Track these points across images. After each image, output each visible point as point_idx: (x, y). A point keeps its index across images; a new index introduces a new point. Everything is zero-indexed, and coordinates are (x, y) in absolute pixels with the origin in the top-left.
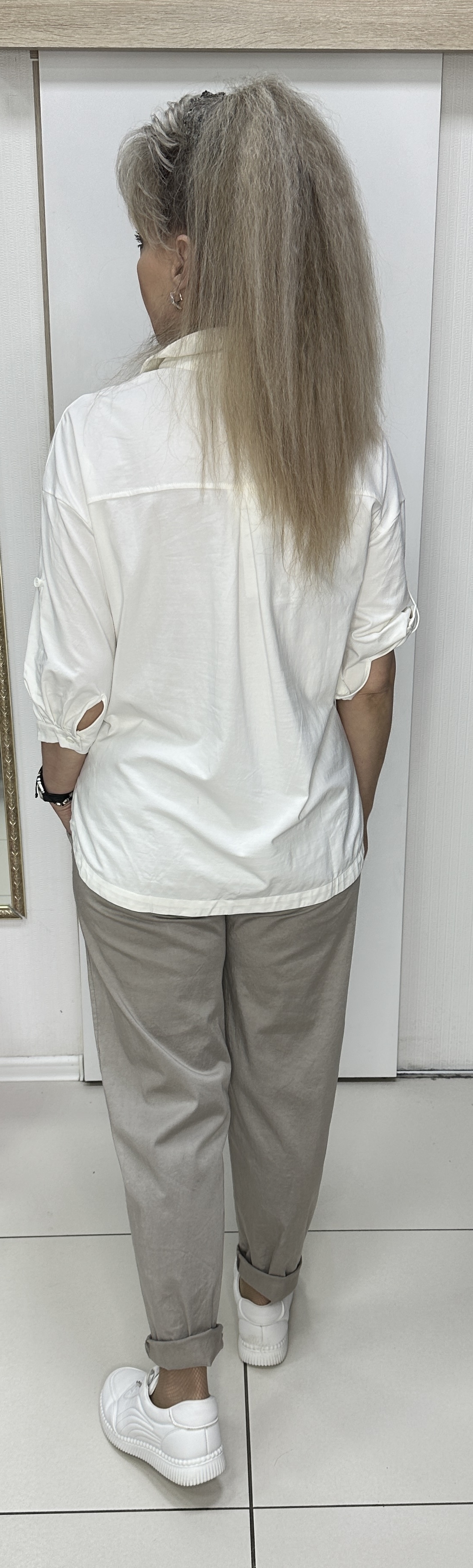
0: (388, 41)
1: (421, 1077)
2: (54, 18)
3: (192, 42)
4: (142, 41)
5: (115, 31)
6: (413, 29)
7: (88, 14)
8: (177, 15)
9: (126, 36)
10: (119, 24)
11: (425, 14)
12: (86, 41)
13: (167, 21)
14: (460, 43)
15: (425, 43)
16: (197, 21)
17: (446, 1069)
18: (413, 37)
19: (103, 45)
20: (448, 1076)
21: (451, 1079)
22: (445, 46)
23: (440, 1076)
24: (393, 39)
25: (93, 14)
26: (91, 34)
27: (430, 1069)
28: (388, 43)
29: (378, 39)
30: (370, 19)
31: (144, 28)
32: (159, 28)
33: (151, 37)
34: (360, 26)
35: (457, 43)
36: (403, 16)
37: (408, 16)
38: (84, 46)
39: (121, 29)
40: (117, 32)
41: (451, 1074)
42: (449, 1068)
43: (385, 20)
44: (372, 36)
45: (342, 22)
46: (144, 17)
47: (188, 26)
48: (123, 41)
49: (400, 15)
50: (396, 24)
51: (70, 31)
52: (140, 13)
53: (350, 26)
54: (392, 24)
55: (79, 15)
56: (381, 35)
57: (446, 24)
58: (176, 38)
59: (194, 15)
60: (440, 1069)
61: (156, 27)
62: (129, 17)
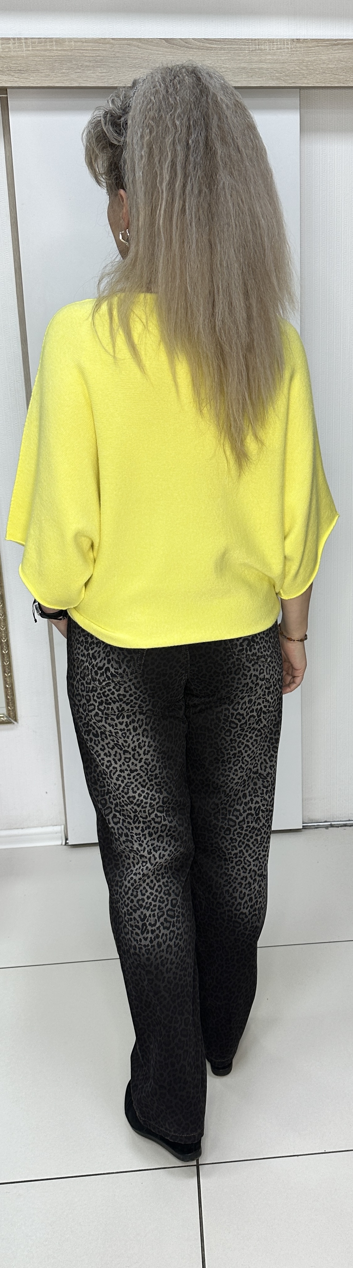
0: (257, 81)
1: (317, 827)
2: (14, 65)
3: (116, 82)
4: (79, 82)
5: (59, 75)
6: (274, 72)
7: (38, 62)
8: (104, 63)
9: (68, 78)
10: (62, 69)
11: (282, 61)
12: (39, 82)
13: (97, 67)
14: (308, 82)
15: (283, 82)
16: (118, 67)
17: (336, 820)
18: (275, 78)
19: (51, 85)
20: (337, 825)
21: (340, 828)
22: (298, 83)
23: (332, 826)
24: (260, 79)
25: (42, 63)
26: (42, 77)
27: (323, 821)
28: (256, 82)
29: (249, 79)
30: (243, 65)
31: (80, 72)
32: (91, 72)
33: (85, 79)
34: (236, 70)
35: (306, 82)
36: (266, 63)
37: (270, 63)
38: (37, 86)
39: (64, 73)
40: (61, 75)
41: (339, 824)
42: (338, 820)
43: (254, 66)
44: (245, 77)
45: (223, 68)
46: (80, 65)
47: (113, 71)
48: (65, 82)
49: (264, 62)
50: (262, 68)
51: (27, 74)
52: (77, 62)
53: (229, 70)
54: (259, 69)
55: (32, 63)
56: (251, 76)
57: (298, 68)
58: (104, 79)
59: (117, 62)
60: (331, 821)
61: (89, 72)
62: (69, 64)
